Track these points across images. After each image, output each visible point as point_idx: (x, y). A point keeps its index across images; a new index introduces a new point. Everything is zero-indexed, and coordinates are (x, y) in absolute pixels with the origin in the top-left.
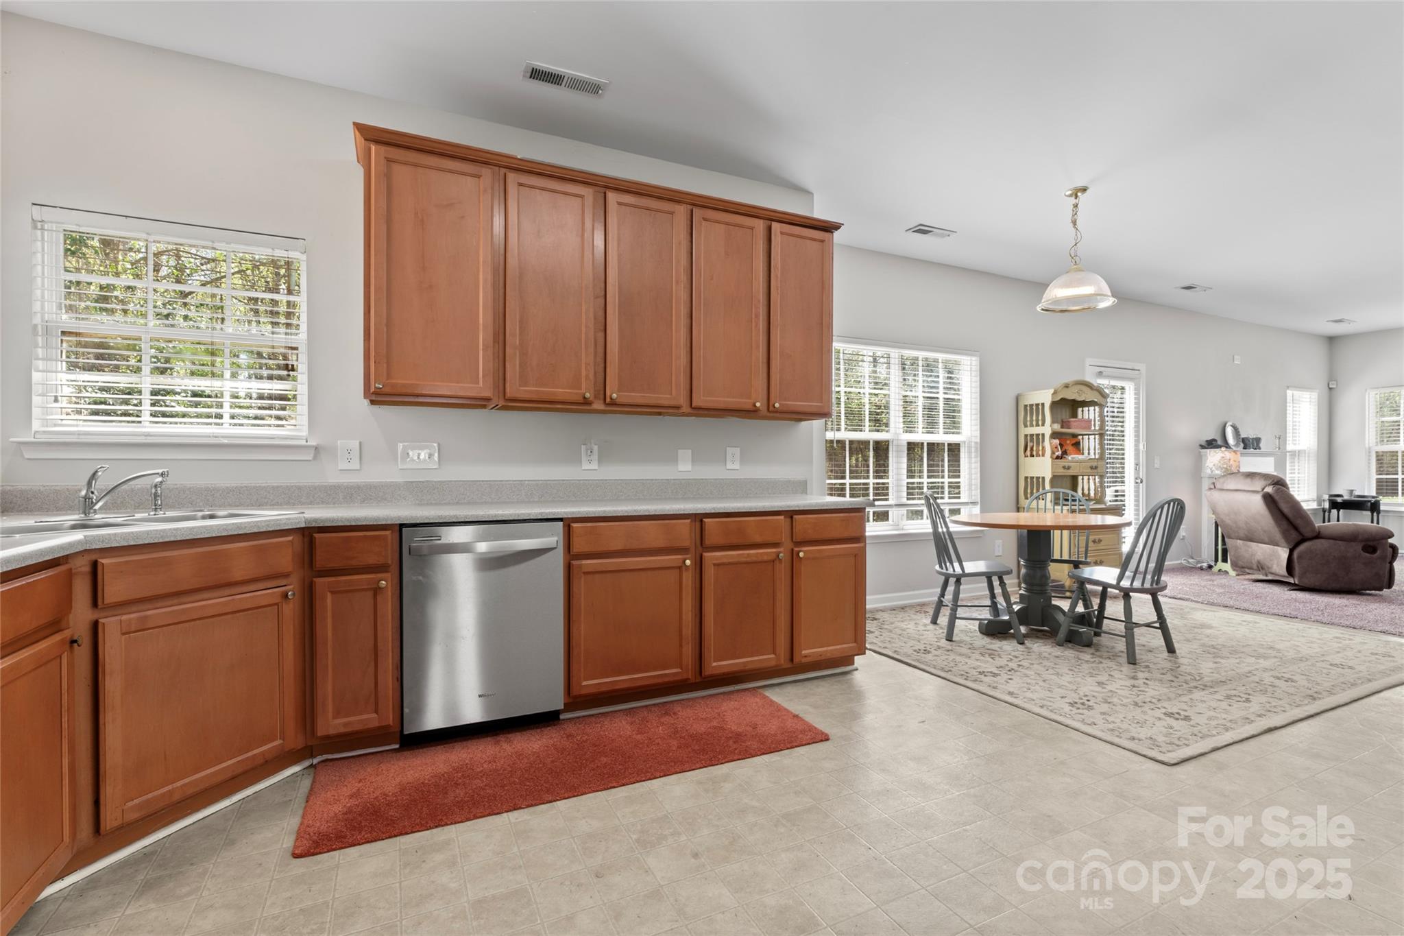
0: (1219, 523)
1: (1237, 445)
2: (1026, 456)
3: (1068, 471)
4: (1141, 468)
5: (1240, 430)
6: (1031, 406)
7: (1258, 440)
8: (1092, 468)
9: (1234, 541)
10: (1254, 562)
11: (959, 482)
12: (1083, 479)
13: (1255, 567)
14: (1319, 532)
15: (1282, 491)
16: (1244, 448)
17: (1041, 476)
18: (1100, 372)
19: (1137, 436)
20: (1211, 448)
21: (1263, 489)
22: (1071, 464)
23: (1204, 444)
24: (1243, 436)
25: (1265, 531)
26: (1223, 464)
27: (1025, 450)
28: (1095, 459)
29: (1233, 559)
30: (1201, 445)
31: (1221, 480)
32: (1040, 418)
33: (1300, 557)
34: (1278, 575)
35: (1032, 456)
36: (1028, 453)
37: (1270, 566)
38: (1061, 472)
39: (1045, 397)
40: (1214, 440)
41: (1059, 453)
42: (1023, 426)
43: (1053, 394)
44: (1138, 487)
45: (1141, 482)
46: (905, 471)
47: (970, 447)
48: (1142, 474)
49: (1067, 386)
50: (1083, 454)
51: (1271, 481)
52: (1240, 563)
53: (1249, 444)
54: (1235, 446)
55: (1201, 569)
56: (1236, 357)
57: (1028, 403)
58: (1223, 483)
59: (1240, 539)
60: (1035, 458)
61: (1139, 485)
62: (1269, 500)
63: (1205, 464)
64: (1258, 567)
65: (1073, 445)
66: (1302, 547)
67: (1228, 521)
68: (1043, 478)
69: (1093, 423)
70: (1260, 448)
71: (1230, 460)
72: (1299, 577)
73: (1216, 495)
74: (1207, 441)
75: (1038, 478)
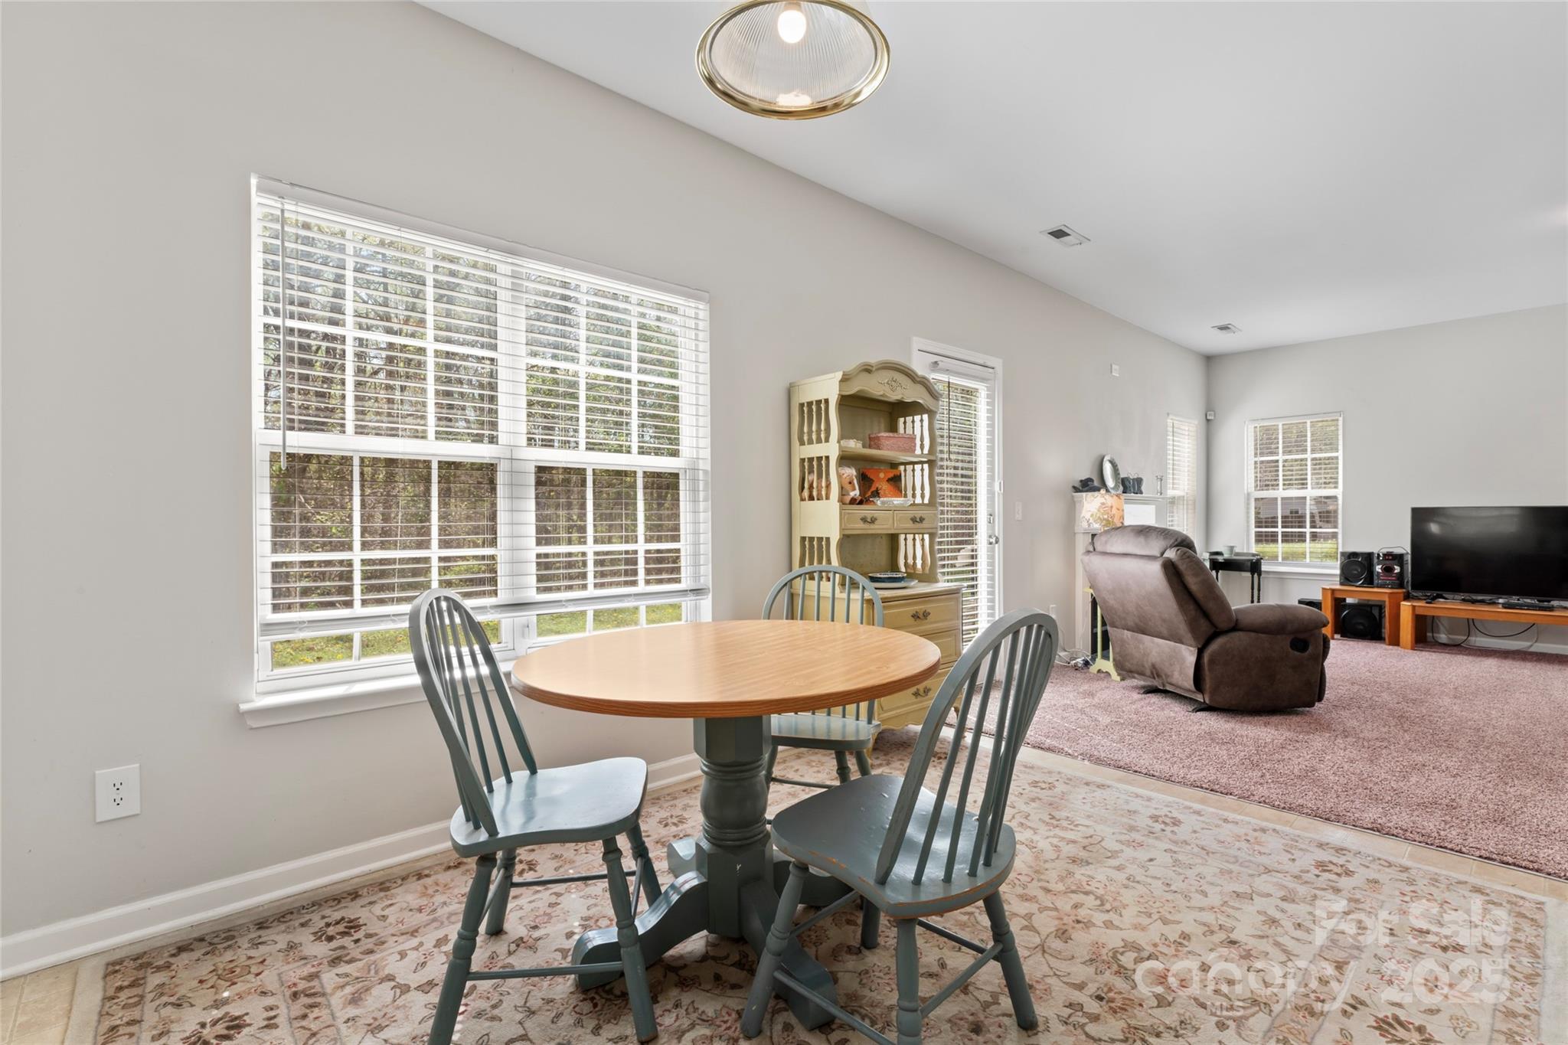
0: (1098, 600)
1: (1116, 488)
2: (802, 500)
3: (872, 526)
4: (997, 518)
5: (1119, 467)
6: (810, 404)
7: (1139, 481)
8: (914, 520)
9: (1119, 630)
10: (1148, 666)
11: (678, 551)
12: (906, 539)
13: (1148, 672)
14: (1237, 620)
15: (1188, 557)
16: (1124, 492)
17: (824, 536)
18: (936, 363)
19: (991, 470)
20: (1087, 491)
21: (1162, 554)
22: (876, 514)
23: (1078, 485)
24: (1122, 476)
25: (1164, 621)
26: (1103, 514)
27: (802, 488)
28: (923, 504)
29: (1118, 658)
30: (1074, 487)
31: (1103, 539)
32: (823, 427)
33: (1212, 661)
34: (1180, 688)
35: (811, 498)
36: (806, 493)
37: (1169, 673)
38: (859, 528)
39: (827, 388)
40: (1090, 480)
41: (855, 493)
42: (798, 443)
43: (841, 381)
44: (993, 550)
45: (997, 542)
46: (532, 530)
47: (694, 480)
48: (998, 531)
49: (867, 369)
50: (906, 496)
51: (1172, 541)
52: (1128, 665)
53: (1130, 486)
54: (1113, 489)
55: (1076, 668)
56: (1114, 366)
57: (805, 400)
58: (1106, 542)
59: (1128, 630)
60: (816, 502)
61: (994, 548)
62: (1171, 570)
63: (1081, 513)
64: (1152, 673)
65: (889, 480)
66: (1215, 646)
67: (1112, 602)
68: (828, 539)
69: (918, 442)
70: (1141, 493)
71: (1112, 507)
72: (1210, 692)
73: (1097, 562)
74: (1081, 481)
75: (820, 539)
